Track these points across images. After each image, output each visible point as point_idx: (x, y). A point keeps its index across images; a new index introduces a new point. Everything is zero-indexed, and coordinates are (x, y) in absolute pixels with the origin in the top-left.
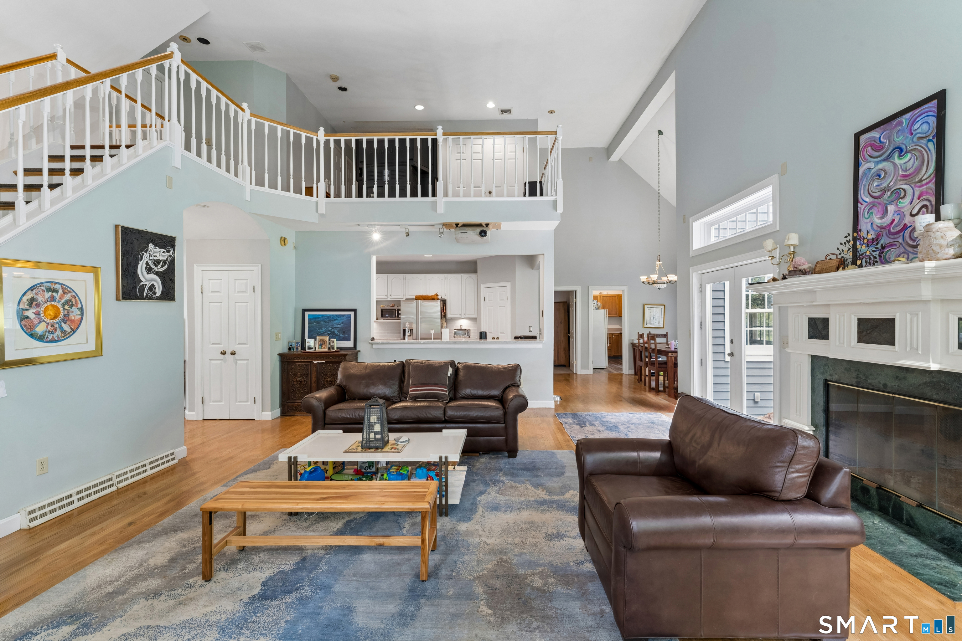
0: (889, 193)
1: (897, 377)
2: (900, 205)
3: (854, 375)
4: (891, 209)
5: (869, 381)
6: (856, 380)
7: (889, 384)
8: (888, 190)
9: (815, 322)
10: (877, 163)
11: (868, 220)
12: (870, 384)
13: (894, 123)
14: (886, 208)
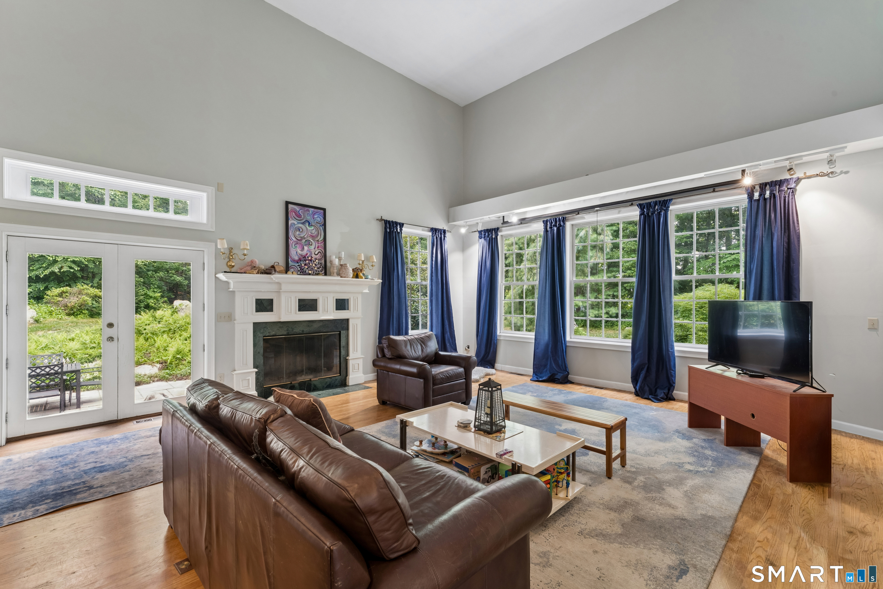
0: (304, 240)
1: (309, 326)
2: (310, 248)
3: (286, 329)
4: (306, 248)
5: (294, 331)
6: (286, 332)
7: (305, 330)
8: (304, 239)
9: (261, 301)
10: (298, 223)
11: (295, 250)
12: (295, 332)
13: (306, 209)
14: (304, 247)
